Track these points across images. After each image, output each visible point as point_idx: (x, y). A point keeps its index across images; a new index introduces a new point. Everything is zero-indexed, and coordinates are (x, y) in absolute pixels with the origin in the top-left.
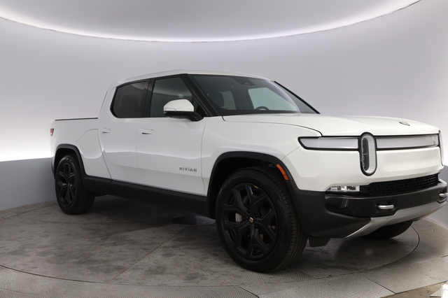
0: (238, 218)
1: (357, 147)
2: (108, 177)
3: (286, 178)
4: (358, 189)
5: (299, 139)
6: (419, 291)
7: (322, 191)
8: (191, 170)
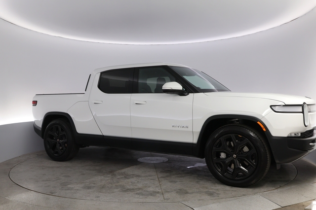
0: (223, 155)
1: (301, 111)
2: (99, 133)
3: (264, 130)
4: (300, 135)
5: (271, 106)
6: (297, 205)
7: (286, 136)
8: (183, 127)
